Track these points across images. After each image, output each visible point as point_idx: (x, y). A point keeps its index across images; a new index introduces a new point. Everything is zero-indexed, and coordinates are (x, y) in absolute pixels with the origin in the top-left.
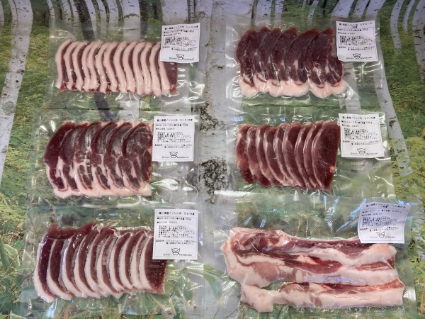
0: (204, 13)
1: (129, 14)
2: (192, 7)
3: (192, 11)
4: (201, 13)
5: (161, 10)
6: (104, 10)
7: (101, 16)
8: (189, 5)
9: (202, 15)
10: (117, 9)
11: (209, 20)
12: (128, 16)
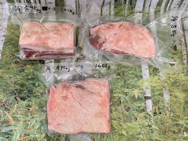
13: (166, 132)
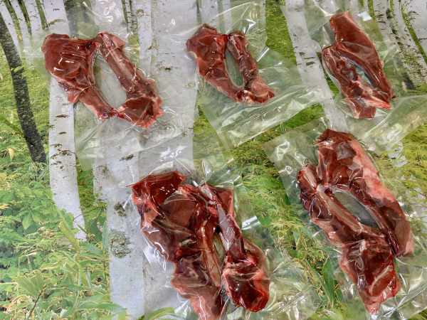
0: (142, 11)
1: (53, 20)
2: (128, 5)
3: (128, 10)
4: (139, 11)
6: (23, 18)
7: (21, 26)
8: (124, 3)
9: (141, 13)
10: (38, 16)
11: (149, 18)
12: (52, 23)
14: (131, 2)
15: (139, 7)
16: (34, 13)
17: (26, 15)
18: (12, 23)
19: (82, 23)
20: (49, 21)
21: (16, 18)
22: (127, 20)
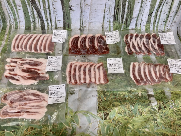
2: (81, 24)
3: (81, 26)
4: (84, 26)
5: (70, 26)
7: (49, 28)
8: (80, 24)
10: (55, 25)
13: (171, 126)
14: (82, 24)
15: (85, 25)
16: (54, 25)
17: (51, 25)
18: (47, 27)
19: (67, 28)
20: (58, 27)
21: (48, 25)
22: (80, 28)
